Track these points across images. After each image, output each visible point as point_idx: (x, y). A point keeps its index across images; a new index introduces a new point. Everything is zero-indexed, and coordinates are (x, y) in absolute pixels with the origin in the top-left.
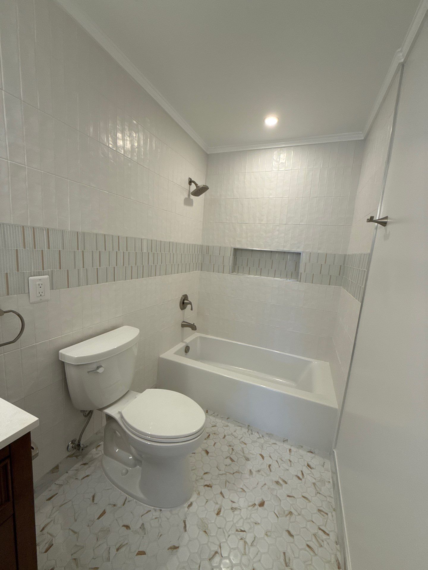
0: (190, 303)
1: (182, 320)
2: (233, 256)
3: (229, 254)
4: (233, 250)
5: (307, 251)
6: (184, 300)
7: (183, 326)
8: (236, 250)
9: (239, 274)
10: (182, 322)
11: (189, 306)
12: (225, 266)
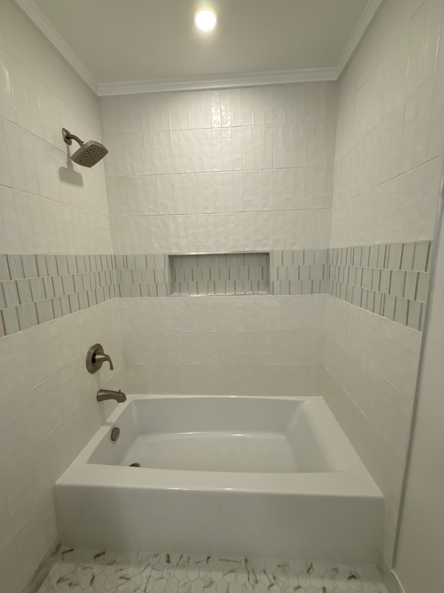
0: (107, 358)
1: (97, 389)
2: (170, 268)
3: (163, 266)
4: (167, 259)
5: (278, 249)
6: (94, 355)
7: (100, 399)
8: (172, 258)
9: (183, 294)
10: (98, 393)
11: (106, 364)
12: (158, 285)
